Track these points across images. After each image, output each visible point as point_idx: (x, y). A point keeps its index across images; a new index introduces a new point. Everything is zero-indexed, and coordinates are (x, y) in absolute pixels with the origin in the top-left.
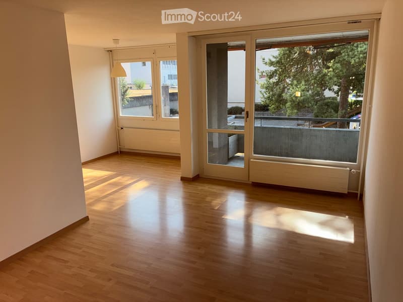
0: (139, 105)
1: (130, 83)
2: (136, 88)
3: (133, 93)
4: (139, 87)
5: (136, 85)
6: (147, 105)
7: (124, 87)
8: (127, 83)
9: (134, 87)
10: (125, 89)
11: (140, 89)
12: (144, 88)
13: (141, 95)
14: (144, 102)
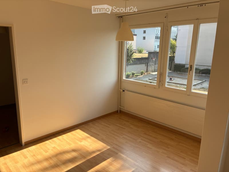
0: (139, 63)
1: (135, 49)
2: (138, 52)
3: (136, 56)
4: (140, 52)
5: (138, 50)
6: (144, 64)
7: (131, 51)
8: (133, 49)
9: (137, 52)
10: (131, 53)
11: (140, 53)
12: (143, 52)
13: (140, 57)
14: (142, 61)
